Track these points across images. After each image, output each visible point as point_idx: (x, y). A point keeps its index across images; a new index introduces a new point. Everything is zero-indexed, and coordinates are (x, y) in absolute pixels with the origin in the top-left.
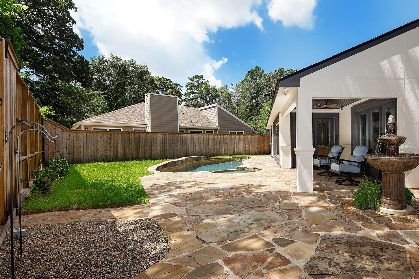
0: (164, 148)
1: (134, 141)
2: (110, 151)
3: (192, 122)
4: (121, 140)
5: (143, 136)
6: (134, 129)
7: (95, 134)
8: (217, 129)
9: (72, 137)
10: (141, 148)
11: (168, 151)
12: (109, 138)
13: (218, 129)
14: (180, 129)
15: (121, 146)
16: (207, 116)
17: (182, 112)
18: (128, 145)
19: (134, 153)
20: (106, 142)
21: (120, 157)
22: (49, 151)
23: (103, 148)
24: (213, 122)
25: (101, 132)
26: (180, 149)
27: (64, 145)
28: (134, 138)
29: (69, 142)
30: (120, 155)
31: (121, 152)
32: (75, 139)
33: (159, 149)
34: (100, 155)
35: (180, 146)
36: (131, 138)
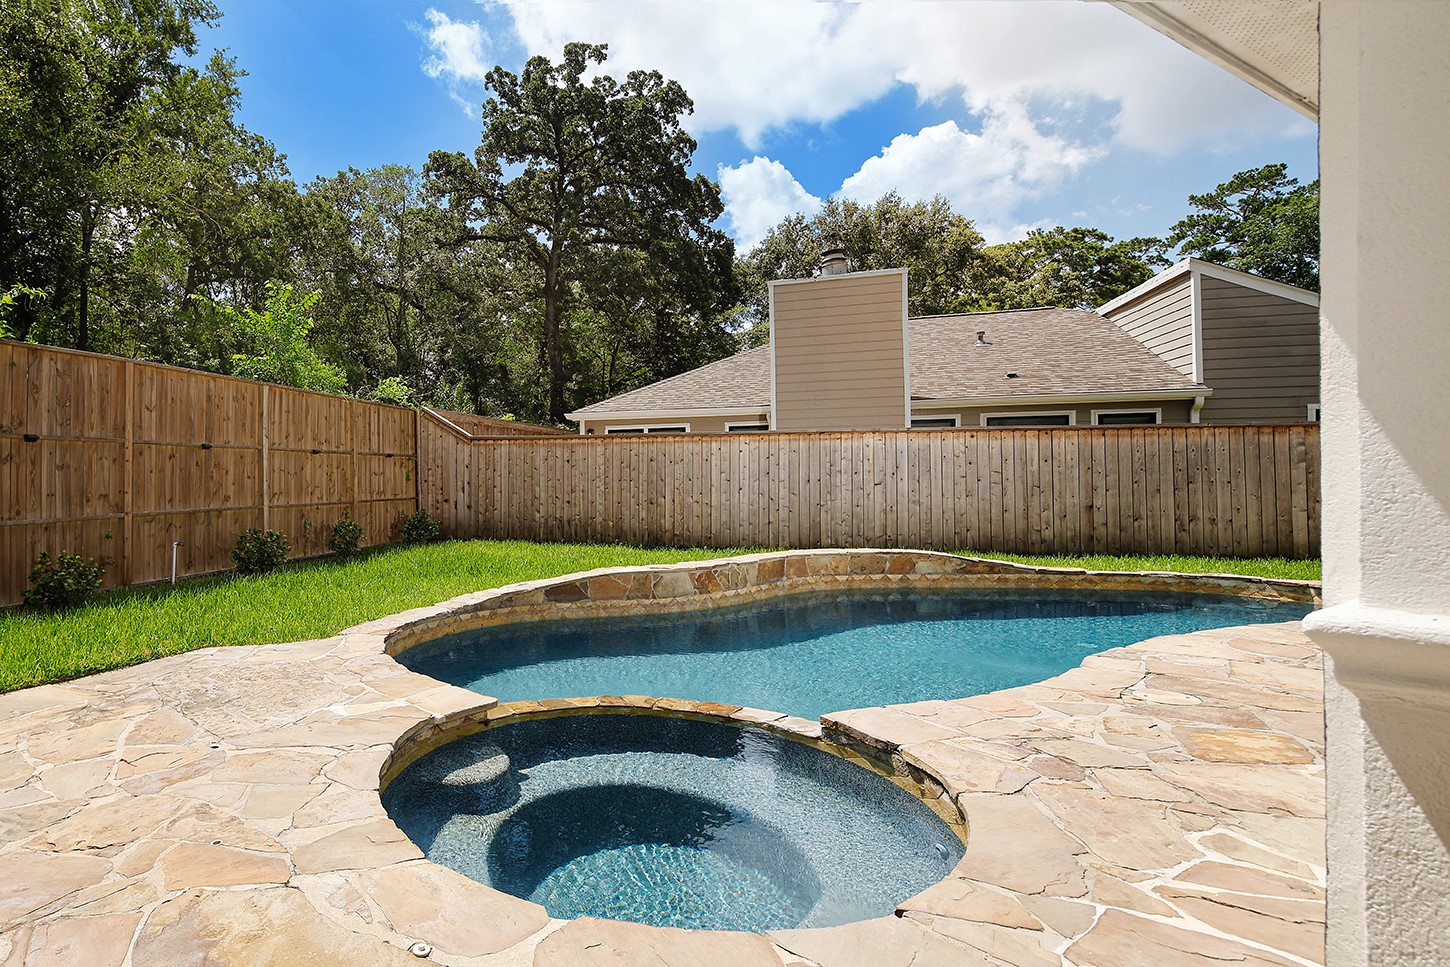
0: (764, 502)
1: (645, 471)
2: (568, 502)
3: (1011, 376)
4: (602, 467)
5: (678, 451)
6: (727, 426)
7: (530, 450)
8: (1191, 402)
9: (474, 459)
10: (668, 498)
11: (783, 513)
12: (568, 461)
13: (1200, 401)
14: (914, 412)
15: (602, 488)
16: (1140, 339)
17: (980, 338)
18: (625, 484)
19: (643, 514)
20: (558, 473)
21: (599, 527)
22: (430, 499)
23: (550, 493)
24: (1173, 364)
25: (546, 442)
26: (847, 507)
27: (460, 483)
28: (645, 459)
29: (470, 476)
30: (599, 519)
31: (600, 508)
32: (482, 465)
33: (745, 500)
34: (542, 514)
35: (846, 495)
36: (634, 459)
